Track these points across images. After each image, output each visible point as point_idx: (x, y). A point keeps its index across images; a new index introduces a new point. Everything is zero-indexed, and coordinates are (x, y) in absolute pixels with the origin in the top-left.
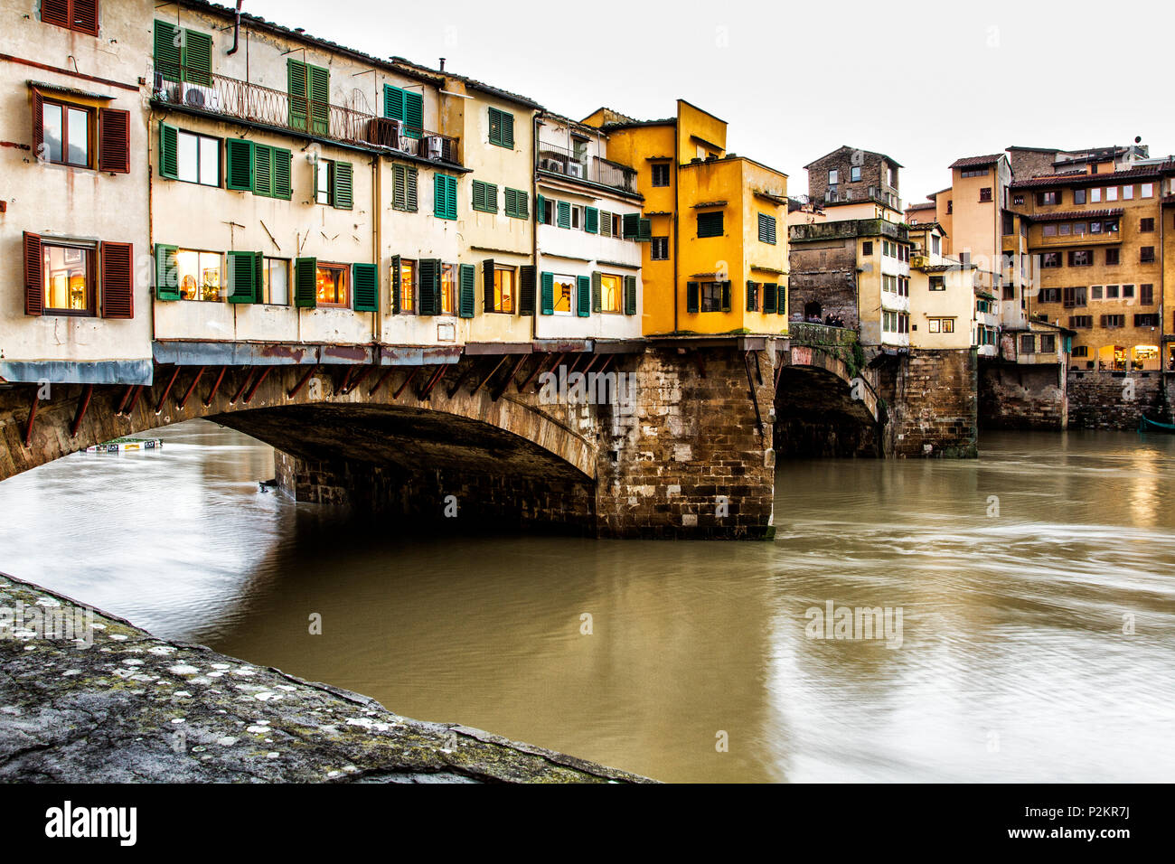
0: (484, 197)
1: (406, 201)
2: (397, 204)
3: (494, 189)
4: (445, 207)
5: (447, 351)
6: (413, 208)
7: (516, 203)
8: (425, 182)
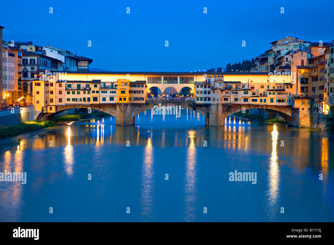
0: (93, 92)
1: (84, 93)
2: (84, 94)
3: (95, 91)
4: (89, 93)
5: (89, 104)
6: (85, 93)
7: (97, 92)
8: (87, 92)
